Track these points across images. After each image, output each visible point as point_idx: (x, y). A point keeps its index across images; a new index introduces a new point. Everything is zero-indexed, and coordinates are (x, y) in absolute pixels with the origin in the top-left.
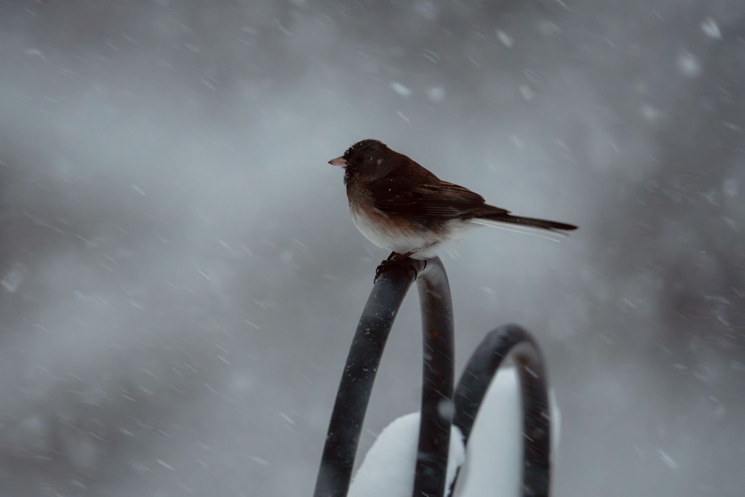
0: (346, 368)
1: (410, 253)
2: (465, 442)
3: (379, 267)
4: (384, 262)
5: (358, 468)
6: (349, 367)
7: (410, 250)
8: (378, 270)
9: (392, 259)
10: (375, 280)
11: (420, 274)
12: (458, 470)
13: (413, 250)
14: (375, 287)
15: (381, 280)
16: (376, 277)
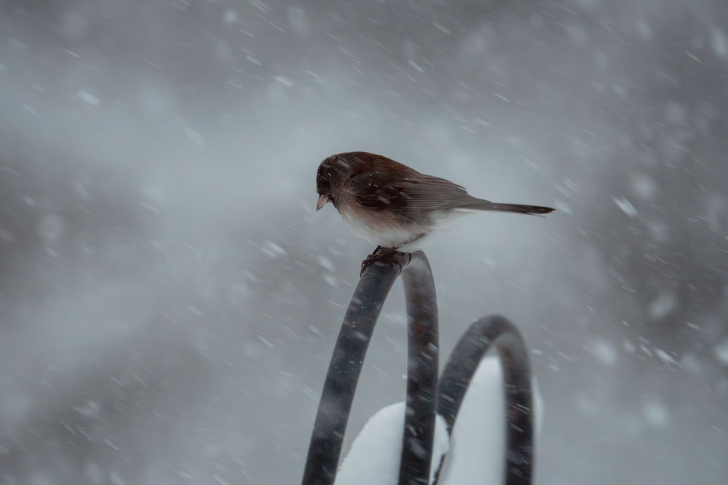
0: (332, 360)
1: (394, 248)
2: (450, 431)
3: (365, 262)
4: (370, 256)
5: (345, 456)
6: (335, 359)
7: (395, 245)
8: (363, 265)
9: (377, 253)
10: (361, 274)
11: (404, 268)
12: (443, 458)
13: (397, 245)
14: (361, 281)
15: (367, 274)
16: (362, 271)
